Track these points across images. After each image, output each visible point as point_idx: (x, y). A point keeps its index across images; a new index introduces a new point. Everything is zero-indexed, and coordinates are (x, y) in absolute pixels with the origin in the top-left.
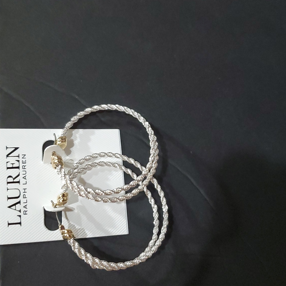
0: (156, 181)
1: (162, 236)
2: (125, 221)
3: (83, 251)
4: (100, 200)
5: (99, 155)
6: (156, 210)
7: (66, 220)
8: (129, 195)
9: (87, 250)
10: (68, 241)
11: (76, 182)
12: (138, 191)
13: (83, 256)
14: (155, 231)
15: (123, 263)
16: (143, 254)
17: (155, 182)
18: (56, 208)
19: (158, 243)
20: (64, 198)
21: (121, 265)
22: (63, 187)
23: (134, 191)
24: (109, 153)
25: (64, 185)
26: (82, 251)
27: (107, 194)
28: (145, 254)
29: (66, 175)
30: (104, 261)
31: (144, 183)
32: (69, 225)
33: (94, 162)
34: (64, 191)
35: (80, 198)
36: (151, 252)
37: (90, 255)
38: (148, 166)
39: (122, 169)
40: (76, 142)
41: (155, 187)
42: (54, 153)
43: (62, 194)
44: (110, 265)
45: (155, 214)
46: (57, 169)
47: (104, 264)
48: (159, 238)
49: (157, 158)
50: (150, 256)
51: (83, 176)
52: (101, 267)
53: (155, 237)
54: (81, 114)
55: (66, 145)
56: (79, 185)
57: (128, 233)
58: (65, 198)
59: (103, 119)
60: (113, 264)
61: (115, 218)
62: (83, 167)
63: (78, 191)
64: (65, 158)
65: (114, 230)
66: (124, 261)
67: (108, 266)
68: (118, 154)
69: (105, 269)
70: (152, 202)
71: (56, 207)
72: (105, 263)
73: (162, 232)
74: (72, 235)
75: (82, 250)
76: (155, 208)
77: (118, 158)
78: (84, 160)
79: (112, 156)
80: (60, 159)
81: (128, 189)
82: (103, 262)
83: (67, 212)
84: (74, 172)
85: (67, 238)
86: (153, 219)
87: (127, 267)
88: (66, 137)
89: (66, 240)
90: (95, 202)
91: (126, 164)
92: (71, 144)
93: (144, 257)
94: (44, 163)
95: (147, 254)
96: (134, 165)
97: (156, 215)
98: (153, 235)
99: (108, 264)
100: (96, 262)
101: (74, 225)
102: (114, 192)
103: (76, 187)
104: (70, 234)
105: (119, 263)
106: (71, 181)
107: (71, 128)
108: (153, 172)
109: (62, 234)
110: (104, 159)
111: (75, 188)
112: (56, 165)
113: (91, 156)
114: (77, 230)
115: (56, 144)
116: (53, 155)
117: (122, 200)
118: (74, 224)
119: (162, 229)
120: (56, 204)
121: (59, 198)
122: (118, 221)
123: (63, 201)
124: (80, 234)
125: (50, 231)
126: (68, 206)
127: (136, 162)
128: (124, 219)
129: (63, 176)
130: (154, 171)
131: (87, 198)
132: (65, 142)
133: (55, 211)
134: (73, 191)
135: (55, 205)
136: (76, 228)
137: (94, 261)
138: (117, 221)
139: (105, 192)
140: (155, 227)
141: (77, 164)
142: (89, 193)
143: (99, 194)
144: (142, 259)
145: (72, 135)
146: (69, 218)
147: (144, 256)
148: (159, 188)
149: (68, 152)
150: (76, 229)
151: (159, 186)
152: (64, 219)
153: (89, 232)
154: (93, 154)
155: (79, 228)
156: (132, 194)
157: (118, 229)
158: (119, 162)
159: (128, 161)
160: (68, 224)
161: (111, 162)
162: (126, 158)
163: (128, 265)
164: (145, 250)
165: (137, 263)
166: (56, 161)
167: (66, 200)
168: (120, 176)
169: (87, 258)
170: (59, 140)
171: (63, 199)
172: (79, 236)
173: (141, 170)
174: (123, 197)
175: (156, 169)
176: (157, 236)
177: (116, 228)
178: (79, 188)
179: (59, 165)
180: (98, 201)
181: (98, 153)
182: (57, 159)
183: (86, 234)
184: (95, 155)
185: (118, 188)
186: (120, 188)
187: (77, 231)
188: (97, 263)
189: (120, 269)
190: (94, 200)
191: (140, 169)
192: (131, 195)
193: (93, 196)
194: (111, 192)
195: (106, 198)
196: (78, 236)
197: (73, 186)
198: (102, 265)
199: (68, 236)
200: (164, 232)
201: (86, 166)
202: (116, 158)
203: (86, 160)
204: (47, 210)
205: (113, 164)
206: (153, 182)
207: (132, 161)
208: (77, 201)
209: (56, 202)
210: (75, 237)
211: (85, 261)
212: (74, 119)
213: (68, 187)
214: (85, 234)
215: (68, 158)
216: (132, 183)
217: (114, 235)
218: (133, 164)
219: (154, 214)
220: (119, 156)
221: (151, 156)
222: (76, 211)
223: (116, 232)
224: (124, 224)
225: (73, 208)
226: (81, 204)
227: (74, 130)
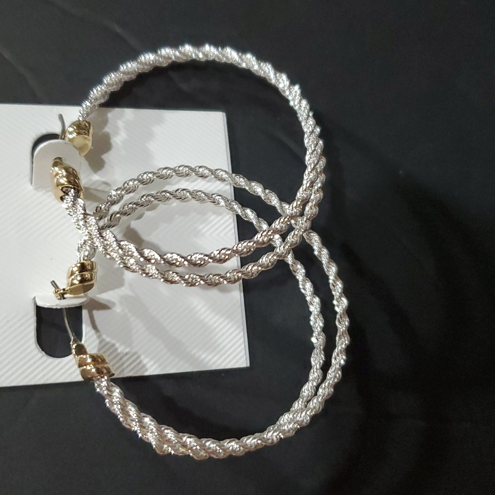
0: (317, 239)
1: (334, 374)
2: (242, 334)
3: (132, 411)
4: (177, 278)
5: (175, 171)
6: (319, 309)
7: (93, 332)
8: (253, 269)
9: (143, 408)
10: (96, 385)
11: (114, 233)
12: (275, 257)
13: (134, 423)
14: (316, 360)
15: (237, 441)
16: (286, 418)
17: (315, 241)
18: (63, 301)
19: (325, 391)
20: (85, 275)
21: (232, 445)
22: (81, 247)
23: (265, 260)
24: (200, 167)
25: (84, 243)
26: (130, 410)
27: (195, 265)
28: (291, 416)
29: (88, 214)
30: (187, 435)
31: (289, 239)
32: (100, 343)
33: (164, 189)
34: (84, 256)
35: (128, 275)
36: (308, 413)
37: (151, 421)
38: (300, 194)
39: (232, 209)
40: (117, 140)
41: (316, 253)
42: (57, 160)
43: (79, 265)
44: (204, 445)
45: (315, 319)
46: (65, 201)
47: (188, 443)
48: (328, 377)
49: (323, 177)
50: (306, 423)
51: (134, 224)
52: (182, 450)
53: (316, 375)
54: (130, 68)
55: (90, 144)
56: (121, 241)
57: (248, 365)
58: (87, 275)
59: (184, 87)
60: (211, 444)
61: (216, 328)
62: (136, 201)
63: (121, 258)
64: (87, 178)
65: (215, 356)
66: (238, 435)
67: (198, 447)
68: (222, 170)
69: (191, 454)
70: (307, 288)
71: (64, 298)
72: (190, 442)
73: (333, 361)
74: (106, 368)
75: (130, 407)
76: (315, 306)
77: (223, 180)
78: (136, 183)
79: (206, 177)
80: (73, 177)
81: (248, 252)
82: (184, 439)
83: (95, 312)
84: (111, 212)
85: (92, 377)
86: (310, 331)
87: (247, 450)
88: (89, 124)
89: (92, 382)
90: (164, 283)
91: (242, 197)
92: (103, 145)
93: (291, 426)
94: (36, 189)
95: (298, 418)
96: (263, 198)
97: (317, 323)
98: (312, 371)
99: (199, 443)
100: (167, 439)
101: (113, 345)
102: (214, 259)
103: (115, 245)
104: (99, 366)
105: (228, 441)
106: (101, 230)
107: (102, 105)
108: (312, 213)
109: (80, 366)
110: (188, 183)
111: (111, 249)
112: (64, 192)
113: (154, 174)
114: (121, 355)
115: (64, 139)
116: (55, 164)
117: (235, 281)
118: (113, 342)
119: (334, 356)
120: (64, 290)
121: (72, 273)
122: (223, 335)
123: (83, 281)
124: (130, 365)
126: (98, 296)
127: (267, 191)
128: (237, 332)
129: (80, 218)
130: (315, 210)
131: (144, 275)
132: (86, 134)
133: (59, 307)
134: (108, 257)
135: (62, 291)
136: (119, 350)
137: (162, 438)
138: (220, 334)
139: (189, 258)
140: (315, 351)
141: (119, 192)
142: (148, 260)
143: (173, 263)
144: (287, 429)
145: (105, 122)
146: (99, 327)
147: (290, 423)
148: (323, 254)
149: (96, 163)
150: (119, 354)
151: (325, 252)
152: (86, 328)
153: (152, 362)
154: (159, 169)
155: (127, 350)
156: (260, 266)
157: (225, 353)
158: (225, 191)
159: (247, 188)
160: (97, 342)
161: (206, 192)
162: (242, 182)
163: (251, 446)
164: (291, 407)
165: (273, 440)
166: (63, 181)
167: (89, 280)
168: (227, 226)
169: (144, 427)
170: (71, 129)
171: (82, 276)
172: (126, 371)
173: (279, 211)
174: (235, 273)
175: (320, 204)
176: (321, 372)
177: (218, 353)
178: (122, 249)
179: (70, 191)
180: (172, 282)
181: (173, 167)
182: (65, 174)
183: (144, 366)
184: (165, 171)
185: (224, 249)
186: (229, 250)
187: (121, 359)
188: (169, 441)
189: (230, 456)
190: (162, 280)
191: (278, 208)
192: (256, 268)
193: (158, 270)
194: (207, 258)
195: (192, 275)
196: (123, 370)
197: (106, 242)
198: (184, 445)
199: (94, 370)
200: (340, 361)
201: (143, 199)
202: (218, 182)
203: (142, 182)
204: (41, 304)
205: (210, 198)
206: (311, 240)
207: (258, 189)
208: (120, 283)
209: (63, 284)
210: (113, 375)
211: (140, 435)
212: (112, 80)
213: (94, 249)
214: (141, 366)
215: (96, 177)
216: (259, 235)
217: (214, 368)
218: (259, 197)
219: (312, 318)
220: (225, 176)
221: (309, 169)
222: (118, 309)
223: (219, 362)
224: (239, 343)
225: (109, 301)
226: (130, 293)
227: (112, 109)
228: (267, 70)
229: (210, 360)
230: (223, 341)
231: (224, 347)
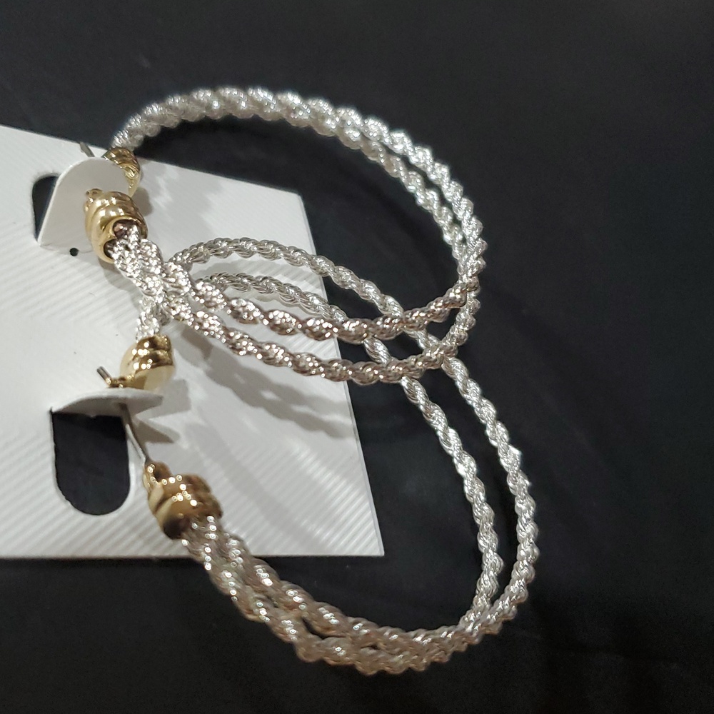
0: (460, 365)
2: (367, 504)
17: (458, 370)
24: (296, 250)
40: (159, 202)
41: (459, 385)
57: (383, 554)
61: (330, 491)
65: (335, 532)
70: (452, 442)
76: (466, 467)
94: (45, 246)
96: (377, 303)
112: (115, 234)
120: (123, 379)
122: (343, 501)
128: (360, 500)
138: (339, 499)
162: (347, 277)
206: (449, 367)
207: (370, 289)
220: (325, 267)
222: (184, 444)
223: (342, 543)
224: (365, 517)
225: (170, 431)
226: (201, 422)
229: (328, 540)
230: (343, 512)
231: (346, 521)
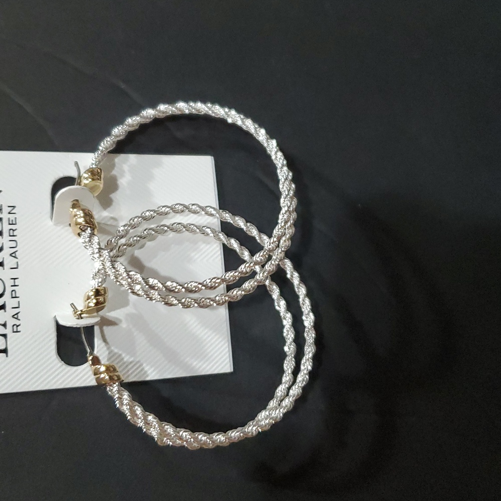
0: (289, 264)
1: (302, 377)
2: (227, 344)
3: (139, 410)
4: (175, 302)
5: (172, 209)
6: (290, 323)
7: (103, 344)
8: (237, 293)
9: (147, 408)
10: (108, 389)
11: (124, 264)
12: (256, 283)
13: (140, 420)
14: (288, 365)
15: (224, 434)
16: (263, 414)
17: (288, 266)
18: (81, 320)
19: (296, 391)
20: (99, 299)
21: (220, 438)
22: (96, 275)
23: (247, 285)
24: (193, 205)
25: (98, 272)
26: (137, 409)
27: (191, 291)
28: (267, 413)
29: (102, 249)
30: (183, 430)
31: (267, 268)
32: (109, 353)
33: (162, 223)
34: (99, 282)
35: (132, 297)
36: (281, 410)
37: (155, 418)
38: (276, 232)
39: (219, 239)
40: (123, 182)
41: (289, 276)
42: (75, 202)
43: (94, 290)
44: (197, 437)
45: (288, 331)
46: (82, 237)
47: (184, 436)
48: (298, 381)
49: (294, 215)
50: (280, 418)
51: (138, 253)
52: (178, 442)
53: (288, 378)
54: (133, 122)
55: (102, 186)
56: (130, 271)
57: (232, 370)
58: (101, 299)
59: (179, 135)
60: (202, 437)
61: (205, 340)
62: (139, 234)
63: (129, 284)
64: (100, 215)
65: (204, 363)
66: (224, 429)
67: (192, 440)
68: (211, 207)
69: (186, 445)
70: (281, 306)
71: (82, 318)
72: (186, 435)
73: (302, 367)
74: (116, 375)
75: (136, 407)
76: (287, 321)
77: (212, 215)
78: (140, 219)
79: (198, 213)
80: (88, 215)
81: (234, 280)
82: (181, 433)
83: (105, 328)
84: (119, 244)
85: (106, 383)
86: (284, 342)
87: (231, 441)
88: (101, 170)
89: (104, 386)
90: (165, 305)
91: (228, 229)
92: (112, 185)
93: (267, 421)
94: (56, 224)
95: (273, 415)
96: (245, 230)
97: (289, 334)
98: (285, 375)
99: (193, 436)
100: (167, 433)
101: (120, 355)
102: (206, 287)
103: (125, 275)
104: (111, 374)
105: (216, 434)
106: (113, 262)
107: (112, 152)
108: (286, 245)
109: (95, 374)
110: (182, 217)
111: (120, 278)
112: (81, 229)
113: (155, 211)
114: (127, 364)
115: (80, 185)
116: (74, 206)
117: (223, 303)
118: (120, 352)
119: (302, 362)
120: (81, 311)
121: (89, 298)
123: (97, 304)
124: (134, 372)
125: (69, 368)
126: (107, 314)
127: (248, 224)
128: (223, 343)
129: (95, 252)
130: (288, 243)
131: (148, 299)
132: (98, 179)
133: (78, 326)
134: (118, 283)
135: (80, 312)
136: (125, 360)
137: (163, 433)
138: (209, 345)
139: (186, 285)
140: (288, 358)
141: (126, 228)
142: (152, 287)
143: (173, 290)
144: (264, 424)
145: (113, 166)
146: (108, 340)
147: (266, 419)
148: (295, 278)
149: (106, 201)
150: (124, 363)
151: (296, 275)
152: (98, 341)
153: (153, 369)
154: (159, 207)
155: (131, 359)
156: (243, 290)
157: (213, 360)
158: (213, 224)
159: (232, 222)
160: (107, 352)
161: (197, 224)
162: (228, 217)
163: (235, 438)
164: (267, 405)
165: (252, 433)
166: (81, 220)
167: (102, 303)
168: (215, 254)
169: (149, 424)
170: (86, 175)
171: (97, 299)
172: (130, 378)
173: (258, 241)
174: (223, 297)
175: (292, 238)
176: (292, 375)
177: (207, 360)
178: (131, 278)
179: (87, 229)
180: (171, 305)
181: (170, 205)
182: (82, 215)
183: (146, 372)
184: (164, 209)
185: (214, 278)
186: (218, 279)
187: (127, 366)
188: (169, 435)
189: (218, 447)
190: (163, 303)
191: (257, 238)
192: (240, 292)
193: (159, 295)
194: (200, 286)
195: (187, 299)
196: (128, 376)
197: (117, 273)
198: (181, 438)
199: (107, 377)
200: (307, 367)
201: (145, 232)
202: (207, 217)
203: (145, 219)
204: (62, 323)
205: (202, 230)
206: (284, 265)
207: (240, 223)
208: (125, 303)
209: (80, 307)
210: (123, 381)
211: (145, 430)
212: (118, 131)
213: (106, 275)
214: (143, 372)
215: (105, 214)
216: (243, 266)
217: (203, 373)
218: (242, 229)
219: (285, 330)
220: (214, 212)
221: (283, 211)
222: (124, 325)
223: (208, 368)
224: (224, 352)
225: (117, 318)
226: (134, 311)
227: (118, 155)
228: (249, 125)
229: (200, 367)
230: (211, 351)
231: (212, 356)
